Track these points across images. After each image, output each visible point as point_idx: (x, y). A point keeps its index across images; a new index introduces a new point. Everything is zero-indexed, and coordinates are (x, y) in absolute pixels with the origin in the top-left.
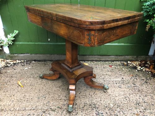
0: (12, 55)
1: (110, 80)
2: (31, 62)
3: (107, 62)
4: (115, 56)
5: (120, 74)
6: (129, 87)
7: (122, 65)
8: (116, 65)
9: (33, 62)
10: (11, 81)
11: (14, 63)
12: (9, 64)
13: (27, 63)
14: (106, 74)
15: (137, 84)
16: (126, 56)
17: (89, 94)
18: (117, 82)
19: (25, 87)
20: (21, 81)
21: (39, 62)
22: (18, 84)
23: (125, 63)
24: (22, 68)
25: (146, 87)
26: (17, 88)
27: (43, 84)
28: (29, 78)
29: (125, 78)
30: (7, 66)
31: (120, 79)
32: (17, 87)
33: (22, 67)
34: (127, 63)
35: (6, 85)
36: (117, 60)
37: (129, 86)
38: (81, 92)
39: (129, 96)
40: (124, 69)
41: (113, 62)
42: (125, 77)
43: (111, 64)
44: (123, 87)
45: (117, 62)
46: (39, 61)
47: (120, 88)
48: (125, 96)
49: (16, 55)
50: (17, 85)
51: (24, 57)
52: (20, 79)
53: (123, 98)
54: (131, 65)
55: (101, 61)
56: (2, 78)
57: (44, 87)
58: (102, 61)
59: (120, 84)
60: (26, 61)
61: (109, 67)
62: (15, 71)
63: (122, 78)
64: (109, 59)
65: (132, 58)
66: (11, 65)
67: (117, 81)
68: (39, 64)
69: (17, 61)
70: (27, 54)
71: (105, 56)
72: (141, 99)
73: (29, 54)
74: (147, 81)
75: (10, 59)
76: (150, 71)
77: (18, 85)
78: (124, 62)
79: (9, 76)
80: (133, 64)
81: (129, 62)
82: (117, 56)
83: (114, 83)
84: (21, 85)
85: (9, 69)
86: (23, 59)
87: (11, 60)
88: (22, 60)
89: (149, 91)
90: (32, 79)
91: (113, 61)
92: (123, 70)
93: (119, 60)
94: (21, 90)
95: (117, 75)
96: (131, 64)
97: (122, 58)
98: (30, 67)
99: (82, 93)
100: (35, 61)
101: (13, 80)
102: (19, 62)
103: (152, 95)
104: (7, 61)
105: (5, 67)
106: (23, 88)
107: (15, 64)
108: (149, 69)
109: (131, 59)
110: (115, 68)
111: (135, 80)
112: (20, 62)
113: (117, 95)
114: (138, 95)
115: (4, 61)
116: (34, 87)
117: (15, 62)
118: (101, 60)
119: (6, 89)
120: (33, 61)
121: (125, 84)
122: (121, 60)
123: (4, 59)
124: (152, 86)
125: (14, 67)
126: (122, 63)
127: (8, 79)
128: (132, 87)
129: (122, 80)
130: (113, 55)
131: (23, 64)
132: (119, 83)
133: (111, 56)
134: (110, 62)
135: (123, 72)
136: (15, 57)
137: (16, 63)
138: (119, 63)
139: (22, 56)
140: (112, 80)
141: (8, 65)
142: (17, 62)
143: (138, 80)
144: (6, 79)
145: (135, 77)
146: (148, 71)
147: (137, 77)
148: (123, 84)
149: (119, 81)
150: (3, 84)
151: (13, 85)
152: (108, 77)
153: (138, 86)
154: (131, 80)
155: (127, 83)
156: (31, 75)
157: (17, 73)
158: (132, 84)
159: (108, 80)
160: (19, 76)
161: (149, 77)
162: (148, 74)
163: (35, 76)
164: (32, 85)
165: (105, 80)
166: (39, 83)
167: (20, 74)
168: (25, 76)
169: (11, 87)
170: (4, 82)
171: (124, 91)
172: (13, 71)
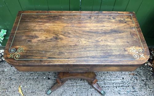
0: (4, 47)
1: (110, 82)
6: (128, 92)
15: (137, 88)
18: (117, 85)
20: (21, 86)
25: (144, 92)
27: (44, 90)
28: (29, 81)
29: (126, 79)
32: (19, 95)
35: (8, 93)
37: (128, 90)
42: (126, 77)
44: (122, 93)
47: (120, 93)
52: (20, 82)
59: (120, 88)
63: (123, 78)
74: (147, 82)
76: (152, 67)
90: (32, 82)
101: (13, 84)
108: (152, 64)
111: (135, 81)
127: (7, 82)
128: (131, 93)
129: (122, 81)
132: (119, 87)
140: (113, 81)
143: (138, 81)
144: (6, 82)
145: (135, 77)
146: (150, 66)
147: (137, 77)
148: (123, 87)
149: (119, 83)
150: (4, 90)
151: (15, 92)
152: (109, 76)
153: (137, 90)
154: (131, 81)
155: (127, 86)
156: (30, 75)
157: (15, 73)
158: (132, 87)
159: (108, 83)
160: (18, 76)
161: (149, 77)
162: (149, 71)
163: (35, 78)
164: (34, 92)
165: (105, 82)
166: (41, 88)
167: (18, 74)
168: (25, 78)
169: (13, 95)
170: (5, 87)
172: (10, 69)
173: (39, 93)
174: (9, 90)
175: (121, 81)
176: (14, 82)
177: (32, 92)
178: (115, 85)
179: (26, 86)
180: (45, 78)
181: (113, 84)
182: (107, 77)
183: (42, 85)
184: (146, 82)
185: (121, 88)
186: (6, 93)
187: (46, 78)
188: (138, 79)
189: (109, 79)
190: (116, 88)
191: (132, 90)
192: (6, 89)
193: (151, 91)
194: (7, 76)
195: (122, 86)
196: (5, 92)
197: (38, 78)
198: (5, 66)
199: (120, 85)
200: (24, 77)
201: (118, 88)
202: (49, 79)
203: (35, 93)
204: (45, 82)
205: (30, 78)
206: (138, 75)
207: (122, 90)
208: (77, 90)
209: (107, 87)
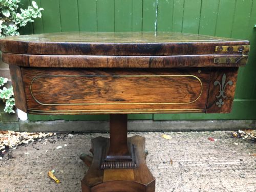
0: (32, 123)
1: (219, 163)
2: (65, 136)
3: (203, 132)
4: (216, 121)
5: (234, 152)
7: (231, 137)
8: (219, 136)
9: (70, 135)
10: (34, 172)
11: (34, 139)
12: (26, 139)
13: (58, 138)
14: (209, 154)
16: (235, 121)
18: (233, 167)
19: (63, 183)
20: (53, 171)
21: (80, 135)
22: (49, 177)
23: (235, 134)
24: (50, 146)
26: (49, 185)
28: (69, 165)
29: (246, 160)
30: (23, 144)
31: (237, 162)
32: (47, 182)
33: (51, 144)
34: (238, 133)
35: (26, 180)
36: (220, 128)
38: (174, 189)
40: (237, 144)
41: (213, 133)
42: (245, 158)
43: (210, 136)
44: (249, 177)
45: (220, 132)
46: (81, 133)
47: (243, 177)
49: (39, 123)
50: (46, 179)
51: (52, 125)
52: (52, 167)
54: (246, 137)
55: (191, 131)
56: (16, 167)
58: (194, 131)
59: (241, 171)
60: (57, 134)
61: (209, 141)
62: (39, 153)
63: (241, 160)
64: (206, 128)
65: (246, 123)
66: (30, 142)
67: (234, 165)
68: (81, 138)
69: (41, 133)
70: (60, 121)
71: (199, 122)
73: (63, 121)
75: (27, 130)
77: (49, 180)
78: (233, 132)
79: (28, 162)
80: (249, 134)
81: (240, 131)
82: (218, 122)
83: (228, 170)
84: (54, 178)
85: (26, 150)
86: (52, 129)
87: (29, 133)
88: (49, 132)
90: (74, 166)
91: (213, 130)
92: (235, 145)
93: (224, 127)
94: (56, 189)
95: (228, 154)
96: (245, 135)
97: (228, 124)
98: (66, 145)
100: (73, 133)
101: (37, 169)
102: (45, 135)
104: (23, 134)
105: (19, 145)
106: (59, 184)
107: (36, 140)
109: (243, 126)
110: (220, 142)
112: (46, 137)
115: (16, 135)
117: (36, 136)
118: (192, 128)
119: (26, 187)
120: (69, 133)
121: (249, 170)
122: (227, 128)
123: (15, 132)
125: (36, 146)
126: (228, 134)
127: (27, 167)
129: (241, 163)
130: (212, 120)
131: (52, 140)
132: (239, 170)
133: (210, 121)
134: (208, 132)
135: (237, 149)
136: (37, 126)
137: (38, 138)
138: (223, 133)
139: (50, 125)
140: (224, 163)
141: (24, 141)
142: (40, 136)
144: (24, 167)
148: (246, 170)
149: (237, 166)
150: (18, 177)
151: (40, 180)
152: (214, 158)
156: (71, 158)
157: (43, 156)
159: (216, 165)
160: (49, 161)
163: (79, 161)
165: (210, 164)
167: (48, 158)
168: (60, 162)
169: (36, 183)
170: (21, 173)
171: (254, 184)
172: (35, 153)
174: (28, 177)
176: (40, 167)
177: (73, 179)
178: (230, 168)
179: (62, 171)
181: (226, 166)
182: (211, 158)
186: (22, 180)
189: (216, 161)
190: (233, 171)
192: (24, 175)
194: (28, 160)
195: (243, 169)
199: (240, 168)
200: (58, 161)
201: (237, 171)
205: (70, 162)
207: (246, 173)
208: (160, 174)
209: (215, 170)
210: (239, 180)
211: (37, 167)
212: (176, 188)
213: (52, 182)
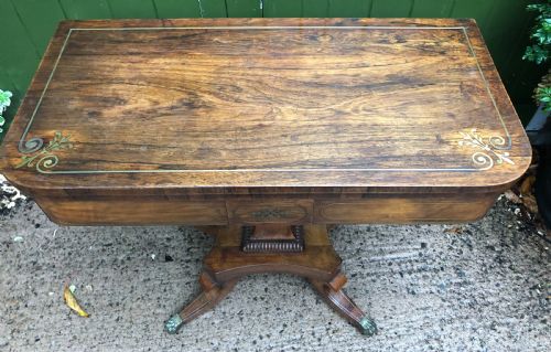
1: (380, 258)
6: (441, 286)
10: (39, 291)
12: (10, 196)
14: (369, 230)
15: (471, 273)
17: (313, 334)
18: (403, 266)
19: (93, 316)
20: (73, 287)
22: (66, 303)
25: (498, 285)
26: (69, 323)
27: (154, 296)
28: (101, 269)
29: (432, 245)
30: (5, 210)
31: (413, 252)
32: (65, 316)
35: (26, 312)
37: (443, 282)
38: (285, 326)
39: (439, 332)
42: (432, 239)
44: (423, 290)
47: (413, 293)
48: (428, 331)
50: (62, 307)
52: (69, 275)
53: (420, 341)
57: (158, 311)
59: (413, 275)
62: (40, 235)
63: (423, 245)
66: (19, 202)
67: (405, 260)
72: (477, 342)
74: (504, 253)
76: (518, 205)
77: (68, 310)
79: (23, 262)
83: (393, 273)
84: (77, 309)
89: (503, 304)
90: (110, 273)
94: (82, 333)
99: (289, 329)
101: (43, 283)
103: (512, 320)
106: (87, 321)
108: (518, 194)
111: (465, 250)
113: (401, 330)
114: (469, 325)
116: (125, 315)
119: (29, 329)
121: (429, 274)
124: (518, 278)
125: (32, 215)
127: (23, 278)
128: (453, 288)
129: (420, 255)
132: (410, 273)
140: (389, 257)
141: (6, 203)
143: (475, 251)
144: (19, 276)
145: (465, 238)
146: (511, 202)
147: (471, 238)
148: (423, 273)
149: (410, 261)
150: (13, 304)
151: (51, 309)
152: (375, 241)
153: (472, 280)
154: (451, 253)
155: (438, 267)
156: (104, 250)
157: (50, 245)
158: (453, 271)
159: (373, 261)
160: (62, 257)
161: (511, 235)
162: (510, 217)
163: (120, 258)
164: (118, 304)
165: (363, 259)
166: (140, 292)
167: (61, 251)
168: (84, 261)
169: (45, 318)
170: (15, 294)
171: (426, 309)
172: (33, 236)
173: (134, 306)
174: (30, 303)
175: (416, 253)
176: (47, 276)
177: (111, 305)
178: (396, 268)
179: (89, 287)
180: (153, 256)
181: (390, 264)
182: (369, 242)
183: (145, 281)
184: (500, 252)
185: (419, 275)
186: (20, 311)
187: (157, 258)
188: (473, 243)
189: (377, 249)
190: (399, 276)
191: (454, 281)
192: (20, 298)
193: (522, 281)
194: (22, 257)
195: (419, 271)
196: (18, 309)
197: (129, 259)
198: (14, 227)
199: (415, 268)
200: (81, 259)
201: (406, 276)
202: (168, 259)
203: (120, 307)
204: (154, 272)
205: (103, 261)
206: (473, 231)
207: (421, 282)
208: (266, 290)
209: (368, 274)
210: (403, 301)
211: (42, 276)
212: (289, 324)
213: (72, 316)
